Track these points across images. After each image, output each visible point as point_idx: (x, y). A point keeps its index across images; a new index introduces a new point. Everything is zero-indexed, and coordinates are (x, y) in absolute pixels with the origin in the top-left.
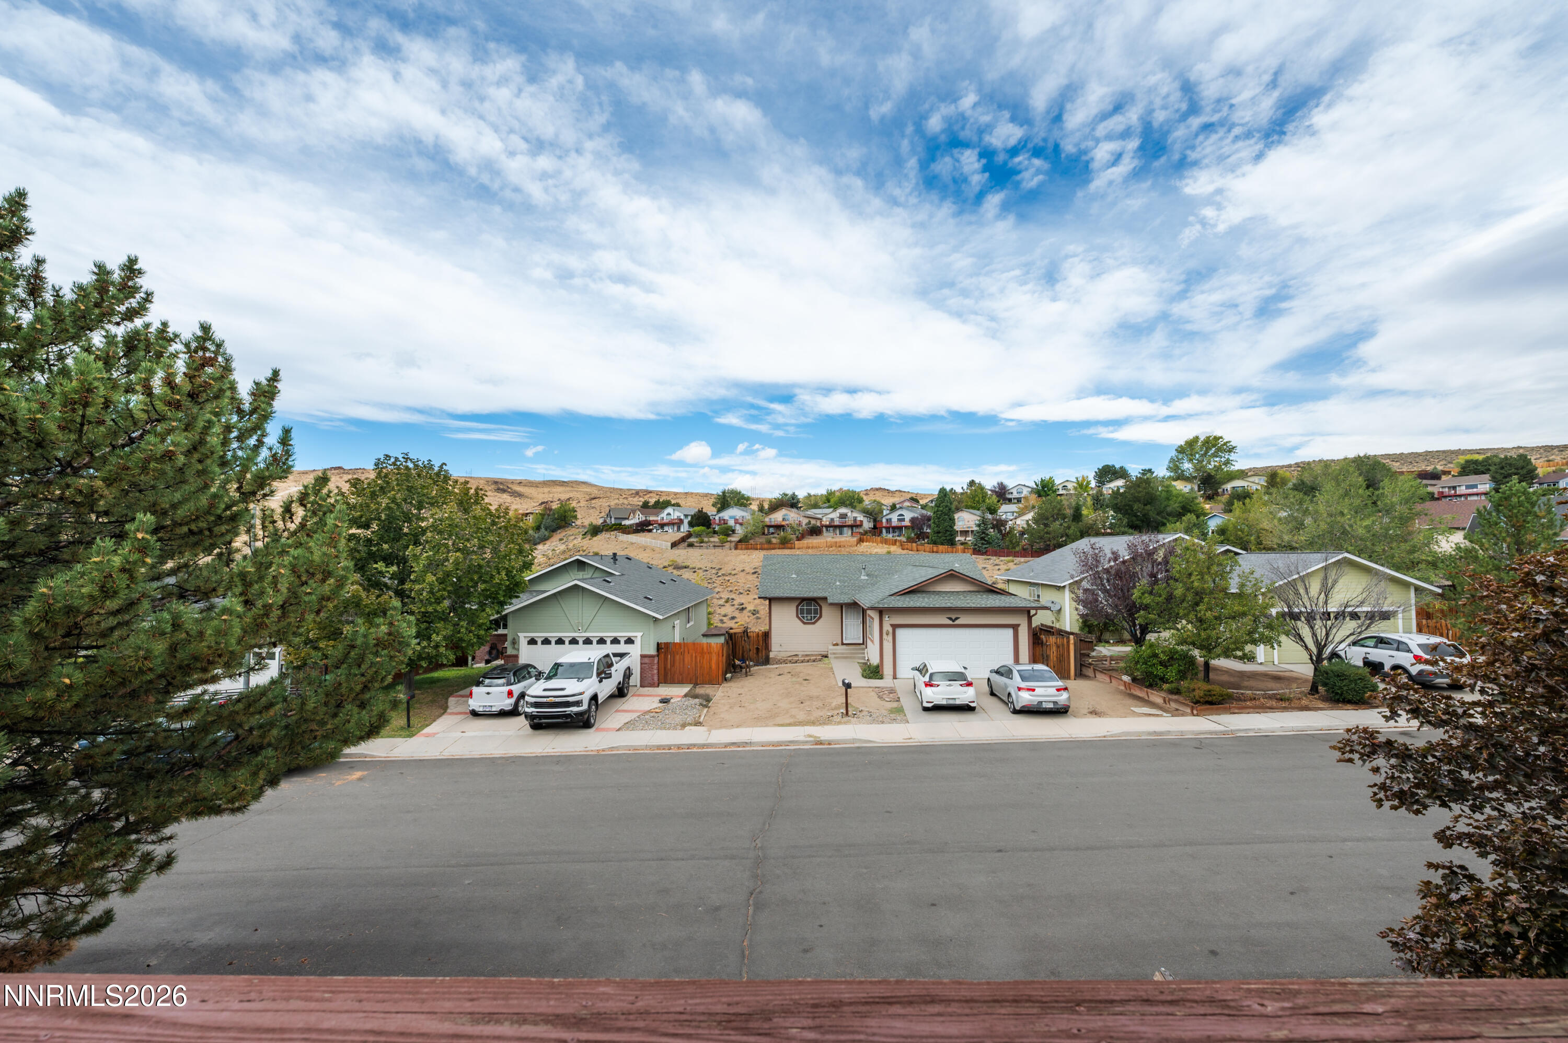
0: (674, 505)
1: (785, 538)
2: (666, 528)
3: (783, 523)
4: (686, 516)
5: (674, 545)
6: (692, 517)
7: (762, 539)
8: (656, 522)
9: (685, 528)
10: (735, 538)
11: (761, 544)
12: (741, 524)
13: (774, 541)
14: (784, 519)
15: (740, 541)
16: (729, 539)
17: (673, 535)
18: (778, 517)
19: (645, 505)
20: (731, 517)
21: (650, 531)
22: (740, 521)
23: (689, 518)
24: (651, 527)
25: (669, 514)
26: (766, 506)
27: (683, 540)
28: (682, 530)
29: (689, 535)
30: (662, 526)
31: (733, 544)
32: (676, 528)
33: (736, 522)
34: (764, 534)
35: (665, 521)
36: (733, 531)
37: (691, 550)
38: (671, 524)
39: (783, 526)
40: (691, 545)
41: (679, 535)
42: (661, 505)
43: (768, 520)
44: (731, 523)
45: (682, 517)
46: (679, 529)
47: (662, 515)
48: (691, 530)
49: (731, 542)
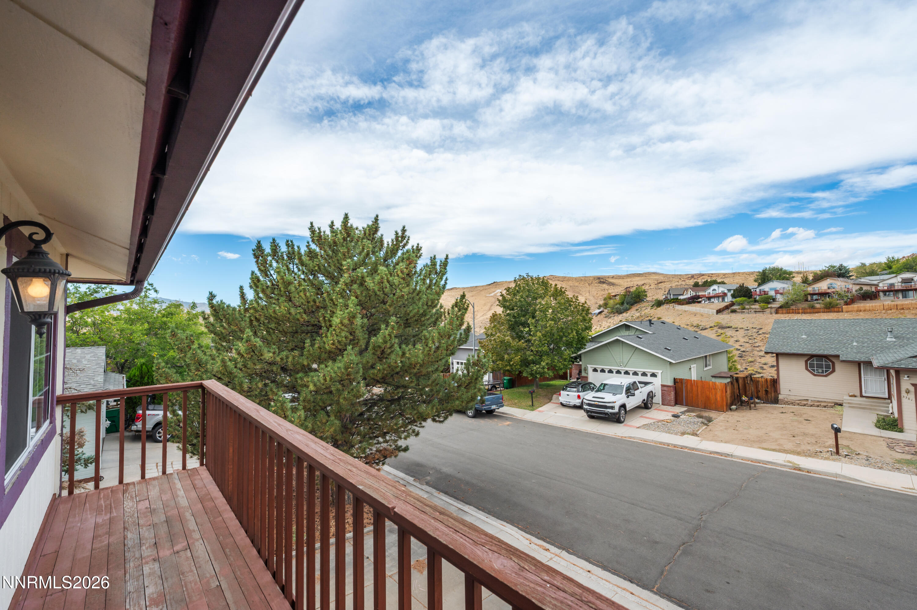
0: (719, 283)
1: (830, 303)
2: (712, 300)
3: (829, 291)
4: (729, 290)
5: (719, 311)
6: (734, 290)
7: (805, 305)
8: (704, 296)
9: (729, 299)
10: (776, 305)
11: (804, 309)
12: (781, 294)
13: (818, 306)
14: (829, 288)
15: (781, 307)
16: (769, 306)
17: (718, 304)
18: (823, 286)
19: (696, 285)
20: (771, 289)
21: (700, 302)
22: (781, 291)
23: (732, 292)
24: (700, 300)
25: (714, 290)
26: (811, 278)
27: (727, 307)
28: (726, 300)
29: (732, 304)
30: (709, 298)
31: (773, 310)
32: (720, 299)
33: (777, 292)
34: (807, 300)
35: (711, 295)
36: (774, 300)
37: (733, 315)
38: (717, 296)
39: (828, 293)
40: (734, 311)
41: (723, 305)
42: (707, 284)
43: (810, 289)
44: (772, 293)
45: (726, 291)
46: (723, 300)
47: (709, 291)
48: (734, 300)
49: (771, 308)
